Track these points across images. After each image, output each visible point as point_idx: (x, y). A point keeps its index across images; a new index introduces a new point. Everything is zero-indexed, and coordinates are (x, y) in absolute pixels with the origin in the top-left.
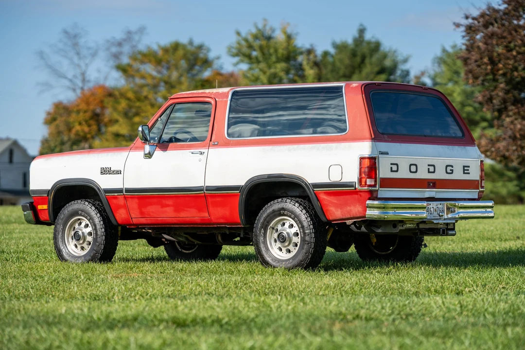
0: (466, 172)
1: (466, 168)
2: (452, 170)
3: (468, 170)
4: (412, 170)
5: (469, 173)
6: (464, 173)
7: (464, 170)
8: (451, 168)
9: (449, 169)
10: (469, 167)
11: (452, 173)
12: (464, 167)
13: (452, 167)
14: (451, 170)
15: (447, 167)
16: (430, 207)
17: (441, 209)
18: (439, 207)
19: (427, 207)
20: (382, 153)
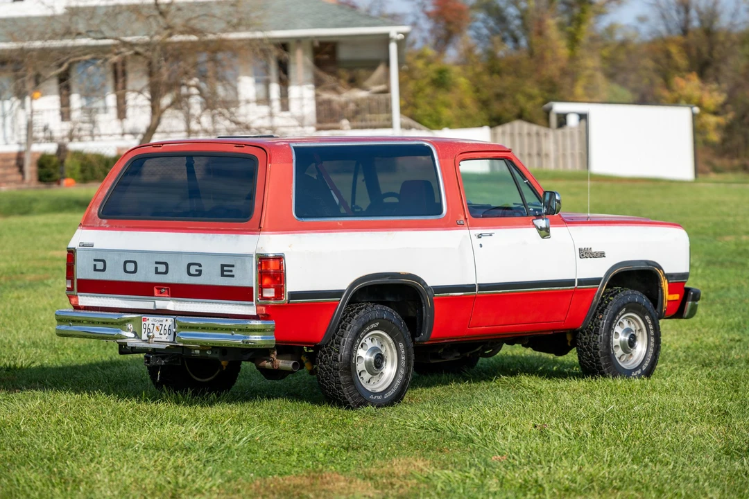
0: (225, 273)
1: (225, 268)
2: (200, 272)
3: (231, 271)
4: (128, 270)
5: (233, 276)
6: (223, 275)
7: (223, 271)
8: (197, 267)
9: (193, 269)
10: (233, 266)
11: (199, 275)
12: (223, 266)
13: (200, 265)
14: (196, 270)
15: (189, 265)
16: (147, 323)
17: (167, 328)
18: (164, 323)
19: (143, 323)
20: (83, 246)
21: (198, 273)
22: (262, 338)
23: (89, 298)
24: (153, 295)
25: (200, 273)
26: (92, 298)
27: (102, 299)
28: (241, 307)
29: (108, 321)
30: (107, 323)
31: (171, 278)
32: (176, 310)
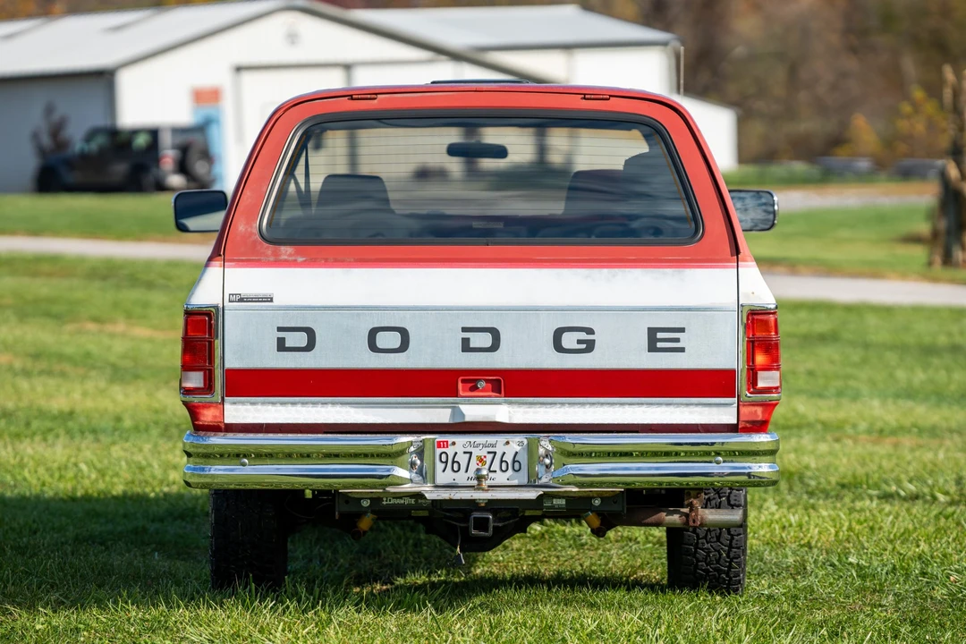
0: (659, 345)
1: (660, 335)
2: (591, 343)
3: (677, 340)
4: (381, 345)
5: (682, 350)
6: (653, 351)
7: (653, 340)
8: (583, 336)
9: (570, 340)
10: (682, 330)
11: (589, 349)
12: (652, 332)
13: (589, 331)
14: (580, 342)
15: (558, 334)
16: (450, 451)
17: (509, 458)
18: (499, 450)
19: (439, 451)
20: (241, 300)
21: (584, 346)
22: (770, 467)
23: (259, 407)
24: (456, 395)
25: (590, 346)
26: (270, 407)
27: (299, 407)
28: (699, 409)
29: (336, 452)
30: (337, 456)
31: (507, 358)
32: (515, 421)
